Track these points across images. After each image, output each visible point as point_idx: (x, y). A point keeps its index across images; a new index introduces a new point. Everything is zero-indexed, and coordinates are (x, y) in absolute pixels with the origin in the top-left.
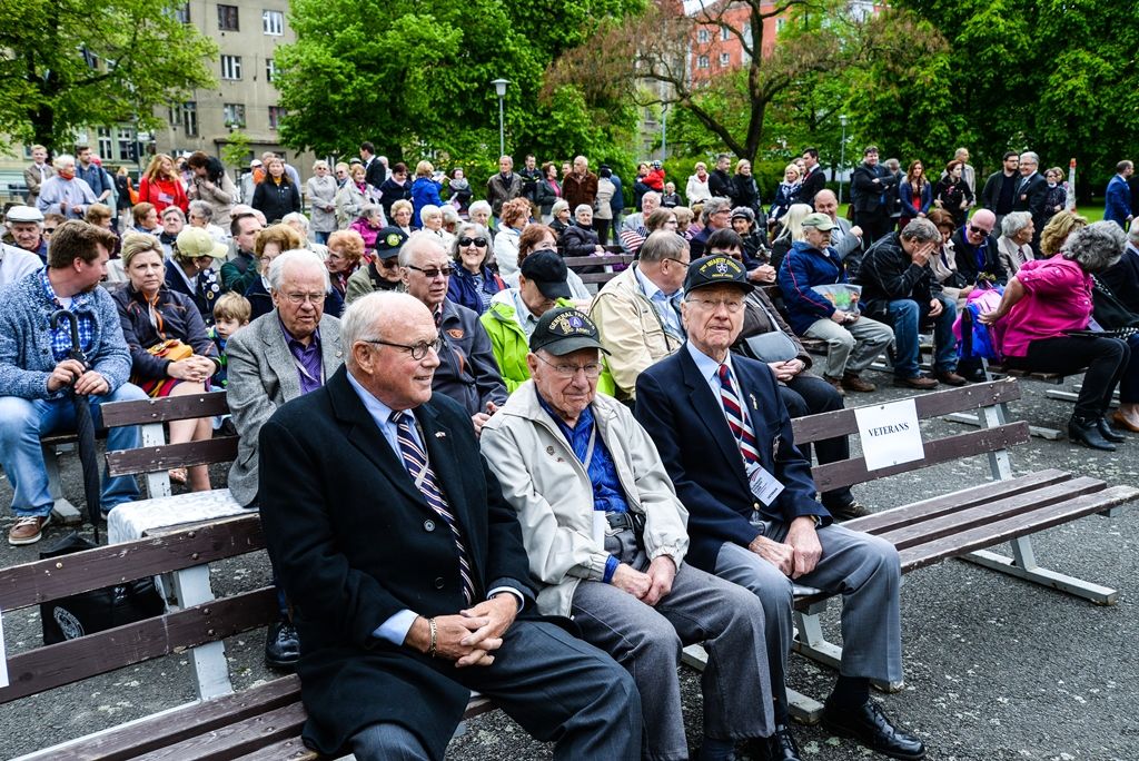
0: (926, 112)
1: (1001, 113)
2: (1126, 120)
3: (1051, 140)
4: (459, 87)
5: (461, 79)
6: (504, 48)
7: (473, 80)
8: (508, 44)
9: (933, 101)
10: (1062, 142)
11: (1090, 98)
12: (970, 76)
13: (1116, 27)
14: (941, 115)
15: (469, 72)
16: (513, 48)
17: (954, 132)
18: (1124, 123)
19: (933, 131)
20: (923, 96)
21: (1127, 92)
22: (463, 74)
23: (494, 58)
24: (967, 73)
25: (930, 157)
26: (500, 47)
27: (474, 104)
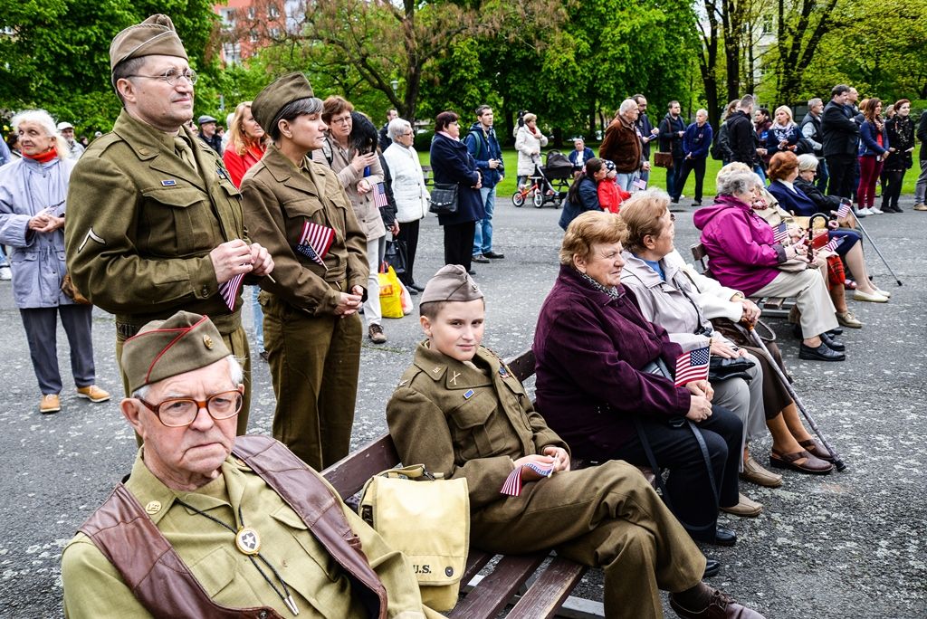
0: (463, 79)
1: (512, 80)
2: (601, 85)
3: (552, 99)
4: (66, 50)
5: (66, 41)
6: (109, 12)
7: (80, 43)
8: (114, 8)
9: (467, 69)
10: (560, 101)
11: (578, 69)
12: (490, 50)
13: (584, 17)
14: (473, 81)
15: (72, 35)
16: (118, 12)
17: (484, 94)
18: (599, 88)
19: (469, 93)
20: (459, 65)
21: (598, 64)
22: (67, 36)
23: (97, 22)
24: (488, 48)
25: (467, 114)
26: (103, 10)
27: (83, 68)
